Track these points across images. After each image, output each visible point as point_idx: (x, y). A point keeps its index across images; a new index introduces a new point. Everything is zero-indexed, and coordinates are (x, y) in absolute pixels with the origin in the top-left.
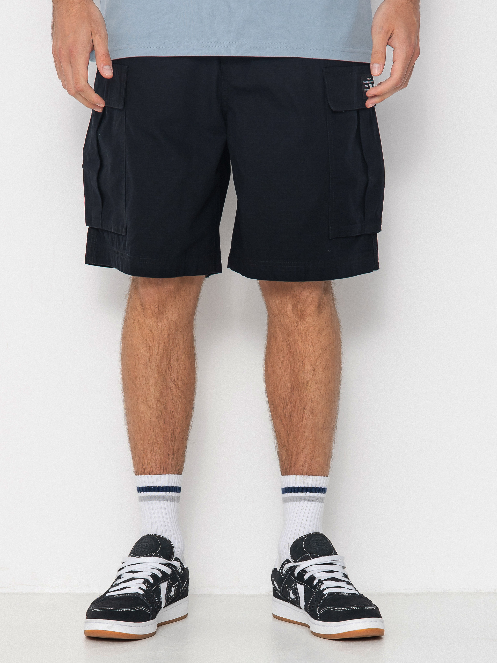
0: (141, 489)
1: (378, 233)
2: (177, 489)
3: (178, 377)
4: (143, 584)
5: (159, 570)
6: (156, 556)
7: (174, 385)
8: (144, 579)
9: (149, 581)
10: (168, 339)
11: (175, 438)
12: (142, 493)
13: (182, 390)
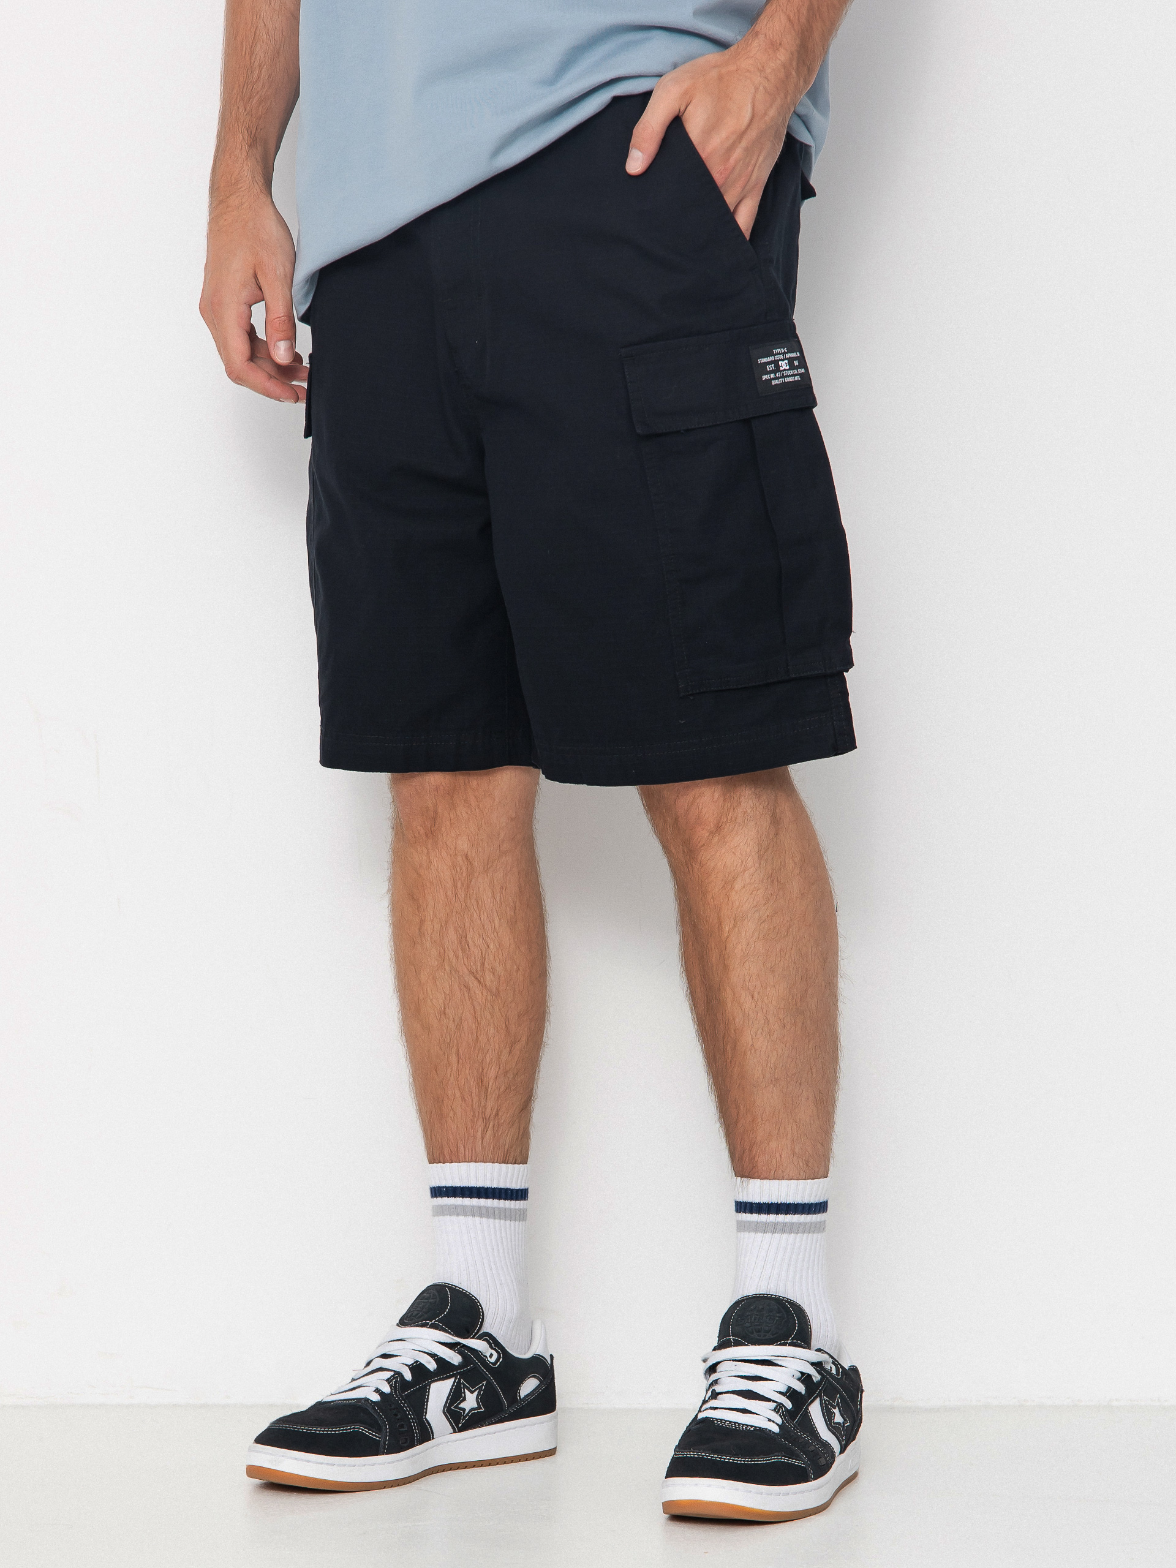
0: (438, 1192)
1: (847, 671)
2: (520, 1194)
3: (483, 964)
4: (386, 1383)
5: (433, 1356)
6: (433, 1327)
7: (476, 983)
8: (395, 1371)
9: (402, 1376)
10: (455, 886)
11: (487, 1089)
12: (439, 1199)
13: (494, 990)
